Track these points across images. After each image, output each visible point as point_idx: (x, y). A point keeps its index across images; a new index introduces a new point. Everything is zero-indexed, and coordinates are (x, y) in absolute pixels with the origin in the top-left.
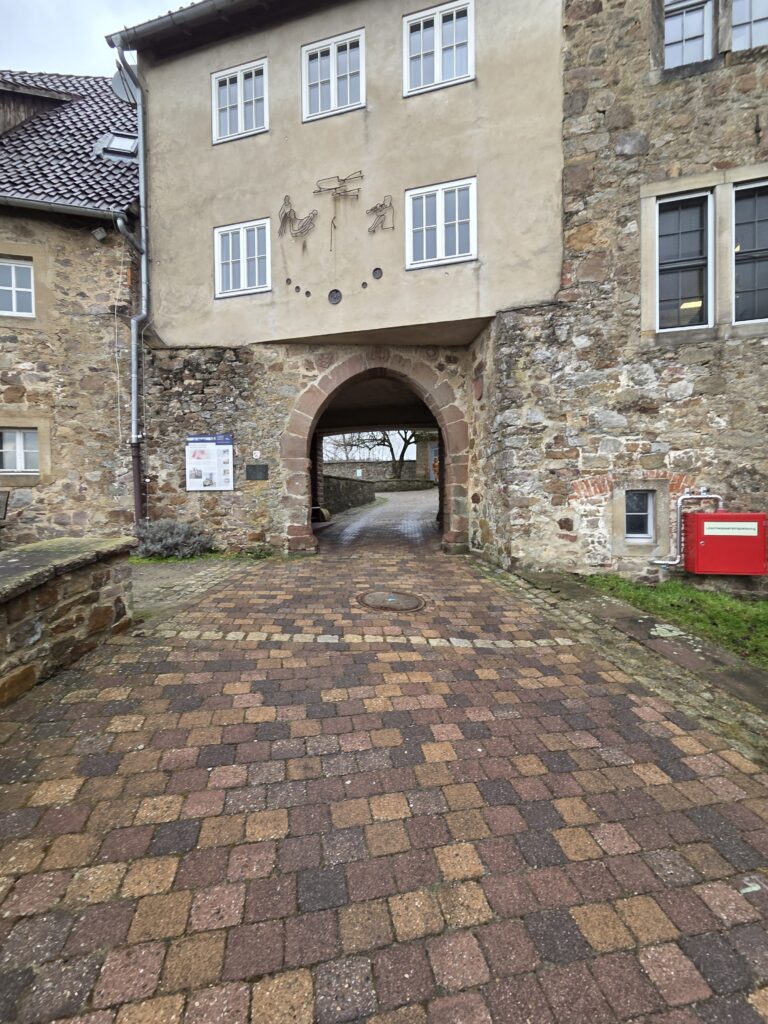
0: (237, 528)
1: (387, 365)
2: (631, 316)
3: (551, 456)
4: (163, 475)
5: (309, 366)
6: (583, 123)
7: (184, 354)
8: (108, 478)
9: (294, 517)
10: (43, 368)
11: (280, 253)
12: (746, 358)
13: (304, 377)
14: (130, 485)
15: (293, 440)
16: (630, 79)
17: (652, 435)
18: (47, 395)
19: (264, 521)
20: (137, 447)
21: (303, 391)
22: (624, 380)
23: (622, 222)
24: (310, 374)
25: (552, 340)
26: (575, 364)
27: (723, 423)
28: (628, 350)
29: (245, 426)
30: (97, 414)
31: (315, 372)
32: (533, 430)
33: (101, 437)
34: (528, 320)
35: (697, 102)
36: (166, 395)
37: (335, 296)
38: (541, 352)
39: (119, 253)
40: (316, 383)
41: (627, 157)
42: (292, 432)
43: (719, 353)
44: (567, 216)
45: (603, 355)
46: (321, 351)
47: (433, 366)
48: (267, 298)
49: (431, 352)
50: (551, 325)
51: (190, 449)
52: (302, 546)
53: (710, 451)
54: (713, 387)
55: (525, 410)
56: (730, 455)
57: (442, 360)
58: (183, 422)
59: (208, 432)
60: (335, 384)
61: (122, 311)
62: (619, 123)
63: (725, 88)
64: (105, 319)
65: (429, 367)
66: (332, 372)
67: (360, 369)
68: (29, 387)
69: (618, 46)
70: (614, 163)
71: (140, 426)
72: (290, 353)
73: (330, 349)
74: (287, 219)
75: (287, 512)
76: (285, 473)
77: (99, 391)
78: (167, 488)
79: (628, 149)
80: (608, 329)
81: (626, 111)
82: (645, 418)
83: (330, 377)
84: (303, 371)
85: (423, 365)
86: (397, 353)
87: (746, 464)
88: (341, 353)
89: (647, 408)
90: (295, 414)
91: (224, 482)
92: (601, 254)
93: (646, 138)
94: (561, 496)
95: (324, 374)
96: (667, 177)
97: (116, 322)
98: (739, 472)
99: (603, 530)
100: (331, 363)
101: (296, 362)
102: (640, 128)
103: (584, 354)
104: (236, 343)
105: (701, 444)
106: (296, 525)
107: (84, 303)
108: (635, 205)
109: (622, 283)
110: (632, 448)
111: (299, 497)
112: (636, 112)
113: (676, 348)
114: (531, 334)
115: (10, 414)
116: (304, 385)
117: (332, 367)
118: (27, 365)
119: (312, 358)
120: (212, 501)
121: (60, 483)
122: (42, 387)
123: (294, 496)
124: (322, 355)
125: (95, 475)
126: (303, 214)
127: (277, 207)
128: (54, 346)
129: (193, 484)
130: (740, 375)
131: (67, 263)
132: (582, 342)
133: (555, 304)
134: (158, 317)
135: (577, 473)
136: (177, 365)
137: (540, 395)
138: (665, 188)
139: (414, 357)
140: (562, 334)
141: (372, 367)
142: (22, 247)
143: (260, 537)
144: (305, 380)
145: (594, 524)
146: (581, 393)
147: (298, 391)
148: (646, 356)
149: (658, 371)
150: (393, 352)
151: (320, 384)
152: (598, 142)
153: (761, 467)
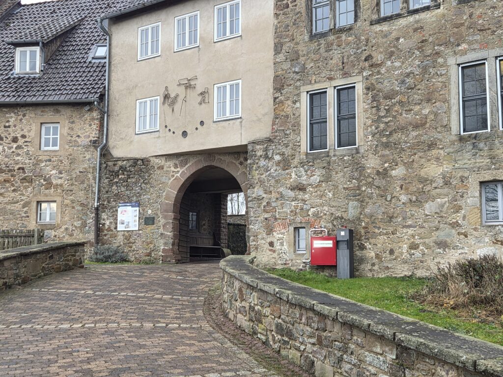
0: (139, 249)
1: (214, 164)
2: (297, 145)
3: (265, 211)
4: (107, 223)
5: (176, 166)
6: (281, 57)
7: (120, 163)
8: (84, 225)
9: (165, 244)
10: (61, 173)
11: (163, 113)
12: (339, 166)
13: (173, 172)
14: (93, 228)
15: (167, 204)
16: (299, 38)
17: (304, 201)
18: (61, 185)
19: (152, 246)
20: (97, 209)
21: (172, 179)
22: (293, 175)
23: (295, 102)
24: (176, 170)
25: (266, 157)
26: (275, 168)
27: (330, 195)
28: (296, 161)
29: (145, 198)
30: (82, 193)
31: (179, 169)
32: (259, 199)
33: (82, 205)
34: (258, 147)
35: (322, 50)
36: (111, 184)
37: (185, 134)
38: (262, 162)
39: (95, 114)
40: (178, 175)
41: (297, 73)
42: (167, 200)
43: (329, 163)
44: (275, 99)
45: (285, 164)
46: (181, 158)
47: (237, 163)
48: (157, 134)
49: (236, 156)
50: (266, 150)
51: (120, 210)
52: (169, 259)
53: (326, 208)
54: (327, 179)
55: (256, 190)
56: (333, 210)
57: (242, 159)
58: (118, 197)
59: (128, 201)
60: (188, 175)
61: (95, 142)
62: (294, 58)
63: (332, 44)
64: (87, 147)
65: (235, 163)
66: (186, 169)
67: (200, 166)
68: (54, 182)
69: (294, 24)
70: (292, 75)
71: (99, 199)
72: (167, 160)
73: (186, 157)
74: (166, 97)
75: (162, 241)
76: (162, 221)
77: (83, 182)
78: (109, 229)
79: (297, 70)
80: (288, 151)
81: (297, 52)
82: (301, 193)
83: (186, 172)
84: (173, 169)
85: (232, 163)
86: (219, 157)
87: (339, 214)
88: (191, 159)
89: (301, 188)
90: (169, 191)
91: (134, 226)
92: (287, 116)
93: (304, 65)
94: (270, 231)
95: (182, 170)
96: (311, 83)
97: (92, 149)
98: (336, 218)
99: (285, 247)
100: (186, 164)
101: (169, 165)
102: (302, 60)
103: (278, 163)
104: (144, 156)
105: (322, 205)
106: (166, 248)
107: (79, 140)
108: (298, 95)
109: (294, 130)
110: (297, 207)
111: (169, 233)
112: (301, 53)
113: (314, 159)
114: (259, 153)
115: (46, 195)
116: (173, 176)
117: (187, 166)
118: (54, 172)
119: (177, 162)
120: (129, 235)
121: (64, 227)
122: (59, 182)
123: (166, 233)
124: (182, 160)
125: (78, 223)
126: (173, 95)
127: (162, 91)
128: (66, 162)
129: (120, 228)
130: (337, 173)
131: (73, 122)
132: (277, 158)
133: (270, 140)
134: (111, 143)
135: (276, 219)
136: (116, 168)
137: (261, 182)
138: (309, 88)
139: (228, 159)
140: (270, 154)
141: (207, 165)
142: (57, 118)
143: (149, 255)
144: (174, 173)
145: (282, 244)
146: (277, 181)
147: (170, 179)
148: (302, 164)
149: (306, 171)
150: (217, 157)
151: (180, 175)
152: (286, 66)
153: (345, 215)
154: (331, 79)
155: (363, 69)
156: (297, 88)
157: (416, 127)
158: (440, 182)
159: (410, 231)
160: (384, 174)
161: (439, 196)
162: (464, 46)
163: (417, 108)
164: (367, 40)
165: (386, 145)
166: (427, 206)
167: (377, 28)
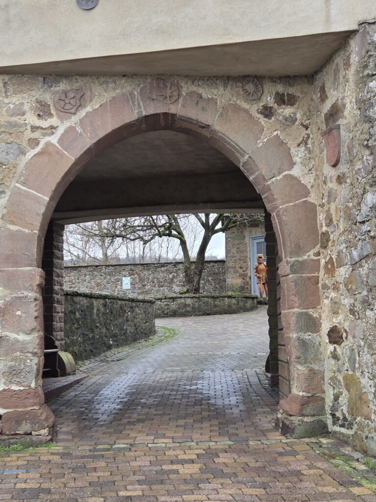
1: (176, 109)
5: (43, 111)
9: (12, 374)
13: (34, 128)
15: (12, 235)
21: (31, 153)
24: (45, 124)
31: (54, 121)
40: (54, 139)
42: (13, 223)
46: (63, 86)
47: (254, 109)
49: (250, 87)
52: (25, 427)
57: (269, 100)
60: (88, 141)
65: (247, 111)
66: (81, 121)
67: (130, 115)
72: (11, 89)
73: (79, 83)
83: (79, 129)
84: (32, 119)
85: (237, 109)
86: (195, 89)
88: (97, 89)
95: (67, 124)
100: (80, 106)
106: (15, 387)
111: (22, 337)
116: (34, 142)
117: (82, 113)
119: (47, 97)
123: (13, 336)
124: (66, 93)
139: (222, 95)
141: (151, 111)
144: (36, 135)
147: (23, 153)
150: (187, 88)
151: (60, 141)
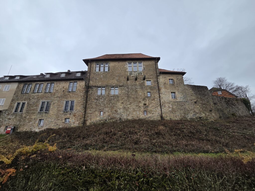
2: (12, 111)
6: (15, 96)
16: (19, 93)
17: (9, 121)
22: (9, 117)
23: (14, 104)
26: (6, 115)
27: (15, 120)
35: (22, 96)
38: (4, 114)
41: (17, 99)
43: (17, 115)
44: (11, 103)
54: (15, 118)
56: (14, 123)
62: (17, 96)
63: (24, 95)
69: (19, 91)
70: (15, 99)
80: (10, 112)
87: (15, 124)
89: (10, 119)
92: (12, 106)
99: (3, 130)
102: (18, 97)
108: (15, 103)
109: (12, 109)
113: (14, 114)
114: (4, 112)
130: (17, 117)
132: (7, 113)
133: (7, 110)
137: (2, 117)
138: (18, 102)
140: (6, 113)
145: (2, 129)
146: (5, 118)
148: (12, 115)
152: (15, 97)
153: (16, 124)
154: (22, 101)
155: (28, 100)
156: (16, 101)
157: (33, 110)
158: (34, 119)
159: (26, 127)
160: (25, 117)
161: (33, 121)
162: (43, 99)
163: (34, 107)
164: (30, 96)
165: (27, 113)
166: (30, 123)
167: (32, 94)
